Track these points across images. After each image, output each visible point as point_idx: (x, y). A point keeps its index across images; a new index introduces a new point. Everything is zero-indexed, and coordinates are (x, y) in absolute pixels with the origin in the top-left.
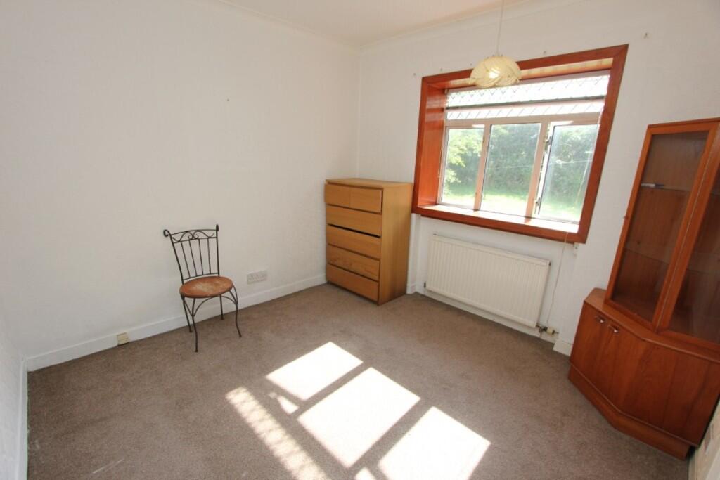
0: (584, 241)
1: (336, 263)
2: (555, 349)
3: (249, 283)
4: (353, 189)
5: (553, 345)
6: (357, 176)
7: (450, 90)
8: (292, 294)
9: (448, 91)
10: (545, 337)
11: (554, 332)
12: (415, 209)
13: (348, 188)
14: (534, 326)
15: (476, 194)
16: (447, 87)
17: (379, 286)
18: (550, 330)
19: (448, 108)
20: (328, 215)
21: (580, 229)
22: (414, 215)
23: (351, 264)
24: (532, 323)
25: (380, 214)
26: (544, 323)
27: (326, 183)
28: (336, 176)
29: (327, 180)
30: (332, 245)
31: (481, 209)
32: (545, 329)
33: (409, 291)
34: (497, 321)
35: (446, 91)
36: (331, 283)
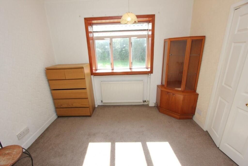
0: (152, 73)
1: (62, 107)
2: (150, 105)
3: (19, 139)
4: (65, 70)
5: (148, 105)
6: (57, 64)
7: (93, 24)
8: (45, 131)
9: (93, 25)
10: (145, 103)
11: (148, 101)
12: (92, 74)
13: (63, 70)
14: (142, 102)
15: (111, 64)
16: (92, 23)
17: (90, 109)
18: (147, 101)
19: (94, 32)
20: (50, 85)
21: (151, 70)
22: (92, 76)
23: (72, 105)
24: (142, 101)
25: (84, 79)
26: (145, 99)
27: (46, 69)
28: (49, 65)
29: (46, 68)
30: (55, 99)
31: (114, 69)
32: (145, 101)
33: (96, 106)
34: (130, 104)
35: (92, 24)
36: (59, 117)
